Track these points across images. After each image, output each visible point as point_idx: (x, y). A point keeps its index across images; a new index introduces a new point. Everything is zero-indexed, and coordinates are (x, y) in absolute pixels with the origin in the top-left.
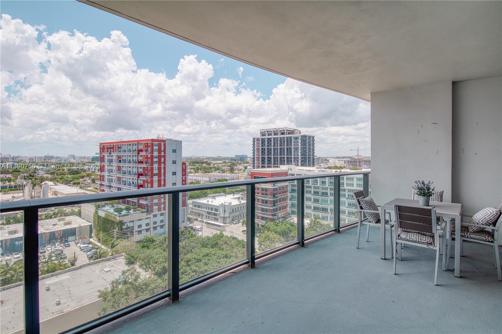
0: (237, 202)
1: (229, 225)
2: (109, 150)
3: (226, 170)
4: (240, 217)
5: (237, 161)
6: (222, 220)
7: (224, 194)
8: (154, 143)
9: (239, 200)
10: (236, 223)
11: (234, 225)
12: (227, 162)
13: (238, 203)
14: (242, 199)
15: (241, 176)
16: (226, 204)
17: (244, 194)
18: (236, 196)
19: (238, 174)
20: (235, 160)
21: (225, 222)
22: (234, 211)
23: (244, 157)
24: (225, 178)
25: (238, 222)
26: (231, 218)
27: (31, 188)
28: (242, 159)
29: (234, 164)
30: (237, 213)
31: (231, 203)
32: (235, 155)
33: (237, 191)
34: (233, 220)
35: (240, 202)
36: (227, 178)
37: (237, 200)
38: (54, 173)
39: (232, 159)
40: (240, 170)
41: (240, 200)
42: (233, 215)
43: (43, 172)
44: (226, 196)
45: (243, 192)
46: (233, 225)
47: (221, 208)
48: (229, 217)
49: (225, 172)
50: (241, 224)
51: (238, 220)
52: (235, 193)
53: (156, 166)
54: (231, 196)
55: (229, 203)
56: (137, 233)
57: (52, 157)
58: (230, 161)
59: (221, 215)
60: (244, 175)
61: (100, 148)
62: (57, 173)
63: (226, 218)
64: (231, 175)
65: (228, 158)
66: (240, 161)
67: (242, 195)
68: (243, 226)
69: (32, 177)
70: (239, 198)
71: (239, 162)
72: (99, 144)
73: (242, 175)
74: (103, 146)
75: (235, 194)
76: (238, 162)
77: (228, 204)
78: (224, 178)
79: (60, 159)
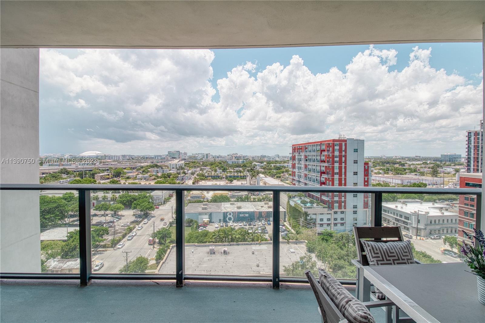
0: (437, 212)
1: (424, 238)
2: (299, 150)
3: (427, 173)
4: (441, 232)
5: (444, 162)
6: (415, 231)
7: (420, 201)
8: (335, 143)
9: (441, 211)
10: (434, 239)
11: (431, 240)
12: (428, 163)
13: (440, 214)
14: (447, 210)
15: (449, 182)
16: (420, 213)
17: (452, 205)
18: (437, 205)
19: (442, 179)
20: (441, 161)
21: (418, 234)
22: (432, 223)
23: (455, 158)
24: (424, 182)
25: (438, 237)
26: (428, 231)
27: (251, 178)
28: (452, 160)
29: (438, 166)
30: (438, 227)
31: (428, 213)
32: (441, 155)
33: (439, 200)
34: (430, 233)
35: (443, 213)
36: (427, 182)
37: (438, 211)
38: (265, 168)
39: (436, 160)
40: (449, 173)
41: (443, 211)
42: (432, 227)
43: (259, 167)
44: (422, 203)
45: (451, 202)
46: (429, 240)
47: (413, 217)
48: (425, 229)
49: (424, 175)
50: (441, 241)
51: (439, 235)
52: (437, 201)
53: (337, 165)
54: (430, 204)
55: (426, 213)
56: (319, 226)
57: (265, 156)
58: (434, 162)
59: (413, 224)
60: (453, 179)
61: (293, 149)
62: (267, 168)
63: (421, 229)
64: (433, 179)
65: (430, 159)
66: (449, 161)
67: (447, 204)
68: (445, 244)
69: (252, 171)
70: (442, 208)
71: (447, 163)
72: (292, 146)
73: (451, 179)
74: (295, 147)
75: (437, 203)
76: (445, 164)
77: (424, 213)
78: (421, 181)
79: (269, 158)
